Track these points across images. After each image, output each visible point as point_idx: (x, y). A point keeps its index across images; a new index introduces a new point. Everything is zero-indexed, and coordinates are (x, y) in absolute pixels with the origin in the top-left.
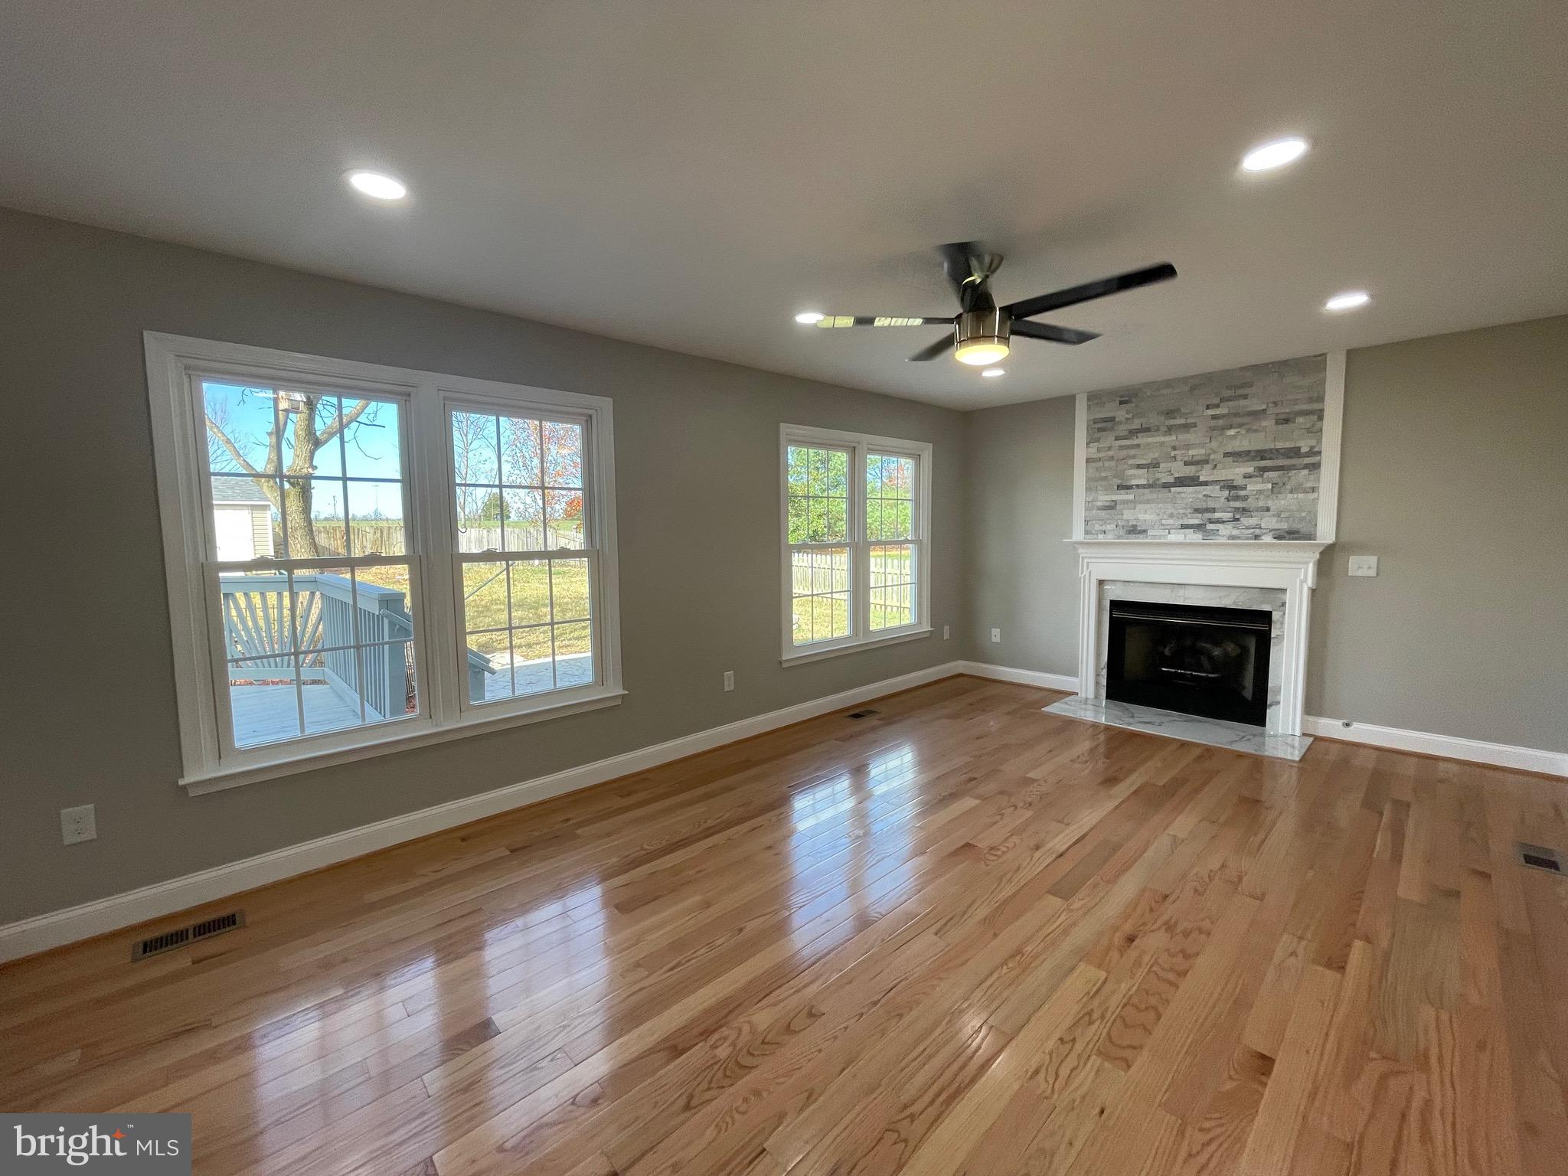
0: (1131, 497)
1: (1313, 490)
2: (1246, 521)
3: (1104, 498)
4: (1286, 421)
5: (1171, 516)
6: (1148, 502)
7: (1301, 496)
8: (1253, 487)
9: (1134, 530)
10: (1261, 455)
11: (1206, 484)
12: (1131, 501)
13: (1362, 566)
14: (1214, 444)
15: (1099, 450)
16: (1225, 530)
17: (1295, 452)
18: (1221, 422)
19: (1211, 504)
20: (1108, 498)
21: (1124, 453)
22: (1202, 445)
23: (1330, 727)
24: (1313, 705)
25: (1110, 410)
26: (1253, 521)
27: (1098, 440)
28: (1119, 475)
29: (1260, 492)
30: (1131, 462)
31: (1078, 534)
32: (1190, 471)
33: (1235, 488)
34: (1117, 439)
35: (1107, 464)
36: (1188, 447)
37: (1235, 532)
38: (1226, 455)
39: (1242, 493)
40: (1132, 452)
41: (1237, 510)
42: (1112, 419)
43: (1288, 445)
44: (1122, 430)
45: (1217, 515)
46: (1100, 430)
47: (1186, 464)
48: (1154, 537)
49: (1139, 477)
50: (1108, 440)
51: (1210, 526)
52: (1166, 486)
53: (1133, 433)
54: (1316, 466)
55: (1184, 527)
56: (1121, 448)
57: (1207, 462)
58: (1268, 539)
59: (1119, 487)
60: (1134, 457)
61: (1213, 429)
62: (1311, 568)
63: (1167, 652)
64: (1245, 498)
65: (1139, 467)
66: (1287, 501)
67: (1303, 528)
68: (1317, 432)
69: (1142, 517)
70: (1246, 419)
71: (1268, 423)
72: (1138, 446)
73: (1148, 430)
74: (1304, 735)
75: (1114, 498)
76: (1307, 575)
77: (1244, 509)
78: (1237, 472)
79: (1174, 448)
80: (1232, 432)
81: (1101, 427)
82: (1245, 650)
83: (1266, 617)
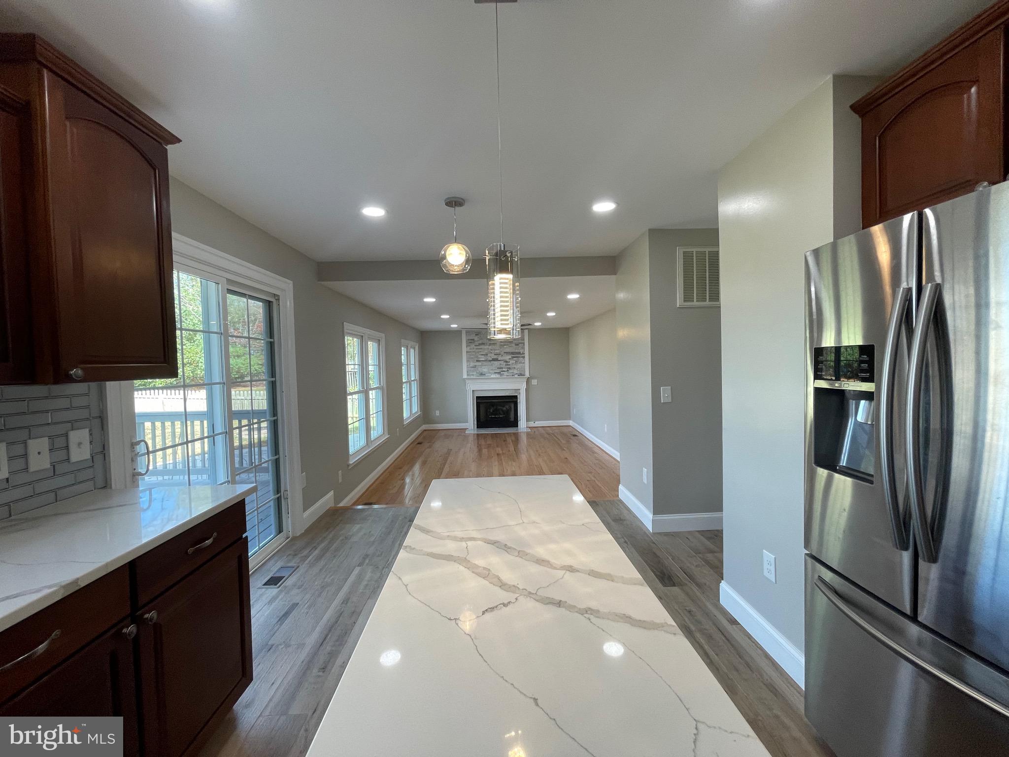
0: (480, 364)
1: (524, 363)
2: (510, 371)
3: (472, 364)
4: (517, 345)
5: (492, 370)
6: (485, 365)
7: (522, 365)
8: (511, 362)
9: (482, 374)
10: (512, 353)
11: (500, 360)
12: (480, 365)
13: (534, 382)
14: (501, 350)
15: (470, 349)
16: (506, 373)
17: (519, 353)
18: (502, 344)
19: (502, 366)
20: (474, 364)
21: (477, 351)
22: (499, 349)
23: (532, 424)
24: (528, 420)
25: (473, 337)
26: (512, 371)
27: (470, 346)
28: (477, 357)
29: (513, 363)
30: (480, 353)
31: (465, 376)
32: (495, 357)
33: (507, 362)
34: (475, 346)
35: (473, 353)
36: (495, 350)
37: (508, 374)
38: (505, 353)
39: (509, 363)
40: (481, 350)
41: (508, 368)
42: (473, 340)
43: (518, 351)
44: (477, 343)
45: (504, 369)
46: (470, 343)
47: (495, 355)
48: (488, 376)
49: (482, 358)
50: (473, 346)
51: (502, 373)
52: (490, 361)
53: (480, 344)
54: (524, 357)
55: (495, 373)
56: (477, 349)
57: (500, 354)
58: (516, 376)
59: (477, 361)
60: (480, 352)
62: (525, 383)
63: (491, 411)
64: (509, 365)
65: (482, 355)
66: (519, 366)
67: (522, 373)
68: (523, 348)
69: (484, 370)
70: (508, 343)
71: (514, 345)
72: (481, 349)
73: (484, 344)
74: (527, 427)
75: (476, 364)
76: (524, 386)
77: (510, 368)
78: (507, 357)
79: (491, 350)
80: (505, 347)
81: (470, 342)
82: (511, 407)
83: (516, 397)
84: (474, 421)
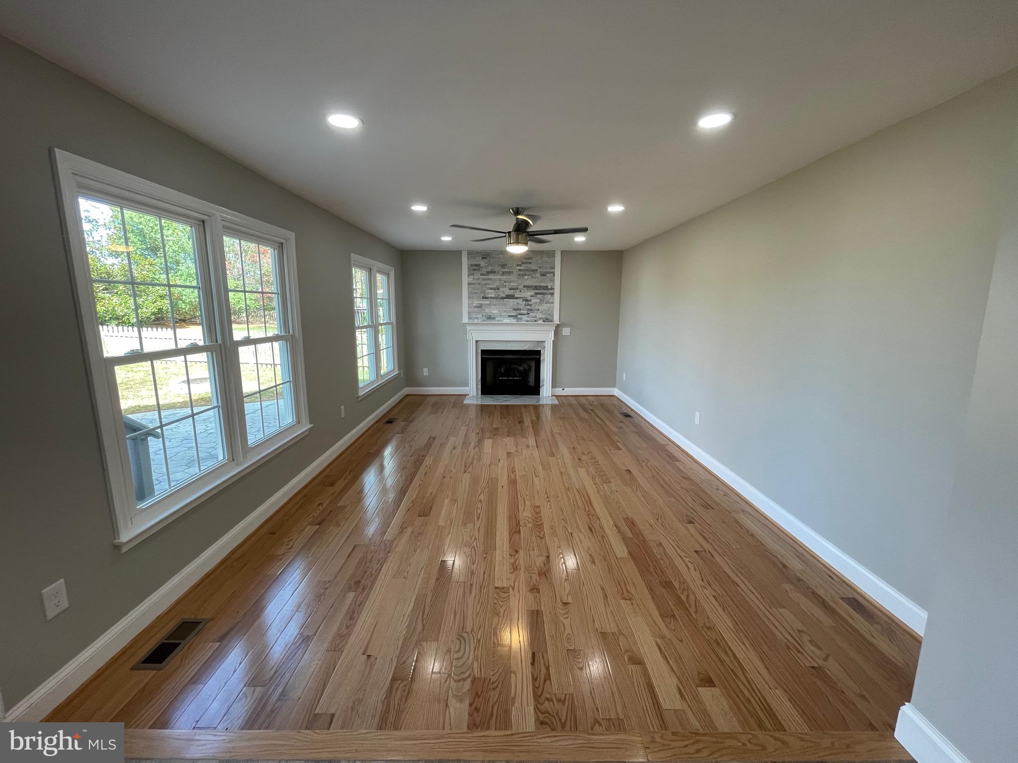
0: (488, 302)
1: (552, 303)
2: (531, 314)
3: (476, 302)
4: (544, 275)
5: (505, 311)
6: (495, 305)
7: (549, 305)
8: (534, 300)
9: (490, 318)
10: (536, 288)
11: (517, 298)
12: (488, 305)
13: (566, 331)
14: (520, 282)
15: (474, 279)
16: (525, 318)
17: (546, 288)
18: (522, 273)
19: (520, 307)
20: (478, 302)
21: (484, 282)
22: (515, 281)
23: (559, 391)
24: (554, 385)
25: (478, 260)
26: (533, 314)
27: (473, 274)
28: (484, 293)
29: (536, 303)
30: (488, 286)
31: (465, 320)
32: (511, 292)
33: (527, 300)
34: (481, 275)
35: (477, 286)
36: (511, 282)
37: (528, 319)
38: (524, 287)
39: (530, 303)
40: (488, 282)
41: (528, 309)
42: (479, 265)
43: (545, 285)
44: (484, 271)
45: (522, 312)
46: (474, 270)
47: (510, 289)
48: (498, 321)
49: (491, 293)
50: (477, 275)
51: (519, 316)
52: (502, 298)
53: (488, 273)
54: (552, 294)
55: (510, 316)
56: (483, 279)
57: (517, 289)
58: (541, 322)
59: (484, 298)
60: (489, 284)
61: (520, 275)
62: (553, 332)
63: (503, 370)
64: (531, 305)
65: (491, 289)
66: (545, 307)
67: (549, 318)
68: (552, 280)
69: (493, 312)
70: (531, 273)
71: (538, 275)
72: (490, 279)
73: (495, 272)
74: (552, 396)
75: (481, 302)
76: (551, 336)
77: (531, 310)
78: (529, 294)
79: (505, 282)
80: (526, 277)
81: (474, 268)
82: (530, 367)
83: (538, 353)
84: (477, 385)
